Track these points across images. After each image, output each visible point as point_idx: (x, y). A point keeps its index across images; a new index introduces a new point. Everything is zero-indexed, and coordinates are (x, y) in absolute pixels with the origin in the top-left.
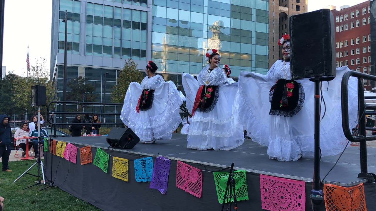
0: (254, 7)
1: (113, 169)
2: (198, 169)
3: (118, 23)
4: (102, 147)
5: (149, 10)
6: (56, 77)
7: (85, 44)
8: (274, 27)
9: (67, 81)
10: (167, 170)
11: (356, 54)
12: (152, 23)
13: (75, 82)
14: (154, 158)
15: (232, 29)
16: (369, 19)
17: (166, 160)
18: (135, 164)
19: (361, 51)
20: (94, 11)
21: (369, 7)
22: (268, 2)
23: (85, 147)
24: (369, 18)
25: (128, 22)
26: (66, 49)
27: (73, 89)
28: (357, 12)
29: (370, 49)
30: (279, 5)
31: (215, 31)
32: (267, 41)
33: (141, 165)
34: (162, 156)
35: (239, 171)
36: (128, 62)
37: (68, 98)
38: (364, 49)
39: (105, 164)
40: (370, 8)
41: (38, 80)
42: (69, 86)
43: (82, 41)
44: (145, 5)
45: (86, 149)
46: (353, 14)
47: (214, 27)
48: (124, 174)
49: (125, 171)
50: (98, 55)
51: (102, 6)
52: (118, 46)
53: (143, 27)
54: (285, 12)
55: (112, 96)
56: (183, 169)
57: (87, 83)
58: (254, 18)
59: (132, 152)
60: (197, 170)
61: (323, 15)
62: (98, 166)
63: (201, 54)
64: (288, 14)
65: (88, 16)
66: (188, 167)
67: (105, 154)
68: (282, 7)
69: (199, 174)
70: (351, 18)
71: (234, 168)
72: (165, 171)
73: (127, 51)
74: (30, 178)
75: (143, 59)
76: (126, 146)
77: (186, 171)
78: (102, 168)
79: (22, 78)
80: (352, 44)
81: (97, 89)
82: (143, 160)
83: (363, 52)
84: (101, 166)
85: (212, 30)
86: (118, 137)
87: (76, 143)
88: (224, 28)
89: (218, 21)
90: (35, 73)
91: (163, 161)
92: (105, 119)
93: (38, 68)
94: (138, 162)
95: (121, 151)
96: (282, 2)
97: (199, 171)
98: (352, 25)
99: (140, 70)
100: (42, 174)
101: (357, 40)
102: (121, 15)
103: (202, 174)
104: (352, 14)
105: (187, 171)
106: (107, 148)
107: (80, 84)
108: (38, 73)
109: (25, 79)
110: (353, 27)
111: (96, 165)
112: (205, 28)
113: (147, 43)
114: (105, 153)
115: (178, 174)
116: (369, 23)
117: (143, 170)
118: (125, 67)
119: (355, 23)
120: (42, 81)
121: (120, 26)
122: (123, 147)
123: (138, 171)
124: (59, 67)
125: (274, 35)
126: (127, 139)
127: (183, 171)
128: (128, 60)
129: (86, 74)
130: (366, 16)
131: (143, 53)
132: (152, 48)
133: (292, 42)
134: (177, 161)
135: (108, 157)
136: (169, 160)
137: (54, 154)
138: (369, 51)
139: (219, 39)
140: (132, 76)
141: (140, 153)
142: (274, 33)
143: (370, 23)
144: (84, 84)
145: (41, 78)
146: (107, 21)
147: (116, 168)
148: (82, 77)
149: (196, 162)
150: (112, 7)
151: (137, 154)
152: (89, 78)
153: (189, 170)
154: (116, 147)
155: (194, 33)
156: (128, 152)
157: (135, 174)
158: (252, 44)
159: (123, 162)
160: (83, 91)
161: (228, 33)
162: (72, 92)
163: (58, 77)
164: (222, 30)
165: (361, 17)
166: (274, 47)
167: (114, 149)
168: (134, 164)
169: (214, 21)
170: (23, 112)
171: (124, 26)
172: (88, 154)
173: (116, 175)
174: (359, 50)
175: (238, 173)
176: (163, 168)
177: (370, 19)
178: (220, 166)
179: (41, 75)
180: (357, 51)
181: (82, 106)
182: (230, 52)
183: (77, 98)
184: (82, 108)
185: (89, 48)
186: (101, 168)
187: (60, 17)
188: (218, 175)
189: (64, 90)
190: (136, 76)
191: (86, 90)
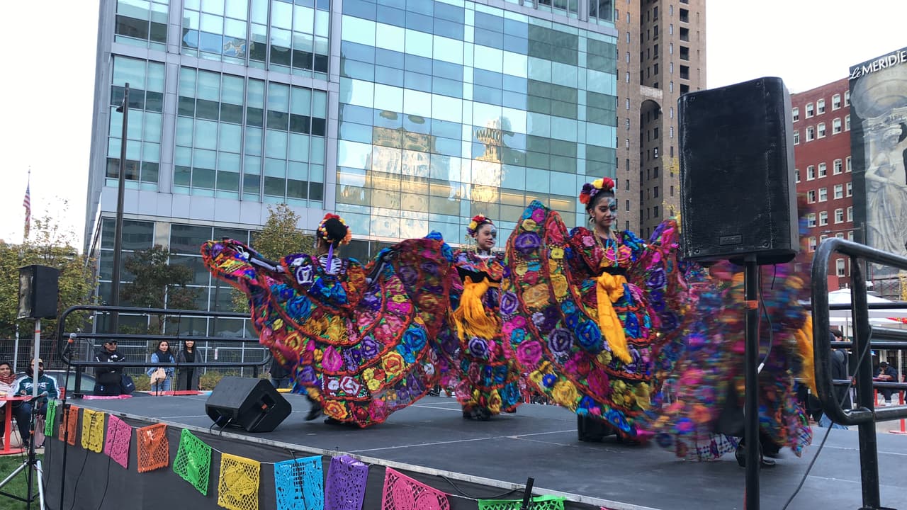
0: (582, 85)
1: (220, 485)
2: (438, 492)
3: (255, 118)
4: (193, 428)
5: (333, 88)
6: (98, 246)
7: (174, 167)
8: (628, 134)
9: (123, 257)
10: (359, 491)
11: (820, 201)
12: (340, 121)
13: (145, 258)
14: (325, 458)
15: (529, 136)
16: (847, 120)
17: (357, 464)
18: (278, 473)
19: (830, 194)
20: (196, 86)
21: (847, 93)
22: (616, 76)
23: (153, 426)
24: (848, 118)
25: (280, 115)
26: (124, 177)
27: (139, 276)
28: (820, 105)
29: (850, 191)
30: (641, 84)
31: (489, 140)
32: (613, 167)
33: (293, 477)
34: (345, 454)
35: (545, 498)
36: (275, 211)
37: (126, 297)
38: (838, 190)
39: (202, 471)
40: (849, 95)
41: (48, 251)
42: (128, 268)
43: (167, 157)
44: (322, 76)
45: (154, 430)
46: (811, 108)
47: (487, 133)
48: (249, 500)
49: (252, 490)
50: (204, 194)
51: (218, 76)
52: (255, 172)
53: (318, 127)
54: (655, 100)
55: (235, 295)
56: (399, 490)
57: (175, 262)
58: (582, 112)
59: (270, 442)
60: (435, 494)
61: (766, 92)
62: (183, 476)
63: (456, 195)
64: (661, 105)
65: (184, 100)
66: (412, 484)
67: (202, 446)
68: (648, 88)
69: (440, 504)
70: (807, 117)
71: (535, 490)
72: (355, 495)
73: (275, 186)
74: (7, 504)
75: (316, 204)
76: (255, 424)
77: (407, 495)
78: (194, 482)
79: (10, 248)
80: (809, 178)
81: (199, 277)
82: (297, 464)
83: (835, 198)
84: (191, 477)
85: (484, 138)
86: (235, 402)
87: (129, 415)
88: (512, 134)
89: (498, 118)
90: (40, 235)
91: (349, 468)
92: (216, 350)
93: (49, 223)
94: (284, 469)
95: (242, 437)
96: (649, 77)
97: (441, 496)
98: (808, 134)
99: (306, 232)
100: (39, 494)
101: (821, 169)
102: (265, 98)
103: (448, 505)
104: (808, 109)
105: (411, 496)
106: (206, 430)
107: (157, 262)
108: (47, 235)
109: (15, 249)
110: (812, 138)
111: (180, 473)
112: (467, 134)
113: (325, 165)
114: (202, 443)
115: (388, 502)
116: (847, 129)
117: (297, 490)
118: (269, 222)
119: (816, 128)
120: (59, 254)
121: (260, 124)
122: (248, 429)
123: (284, 493)
124: (106, 221)
125: (628, 153)
126: (257, 408)
127: (399, 496)
128: (277, 207)
129: (173, 239)
130: (840, 114)
131: (317, 191)
132: (337, 179)
133: (685, 163)
134: (384, 467)
135: (210, 454)
136: (363, 465)
137: (71, 443)
138: (848, 196)
139: (500, 160)
140: (286, 246)
141: (290, 446)
142: (628, 149)
143: (849, 129)
144: (167, 262)
145: (56, 248)
146: (230, 113)
147: (228, 482)
148: (161, 246)
149: (434, 472)
150: (242, 79)
151: (282, 448)
152: (181, 249)
153: (416, 492)
154: (230, 428)
155: (440, 145)
156: (261, 442)
157: (278, 501)
158: (576, 174)
159: (247, 468)
160: (161, 282)
161: (520, 145)
162: (134, 284)
163: (103, 244)
164: (506, 138)
165: (828, 116)
166: (628, 181)
167: (224, 434)
168: (275, 473)
169: (488, 116)
170: (10, 332)
171: (272, 125)
172: (157, 445)
173: (227, 500)
174: (825, 192)
175: (542, 503)
176: (348, 485)
177: (849, 120)
178: (495, 485)
179: (56, 239)
180: (822, 196)
181: (159, 317)
182: (525, 193)
183: (148, 298)
184: (161, 322)
185: (183, 175)
186: (192, 483)
187: (114, 101)
188: (493, 506)
189: (115, 278)
190: (296, 246)
191: (171, 278)
